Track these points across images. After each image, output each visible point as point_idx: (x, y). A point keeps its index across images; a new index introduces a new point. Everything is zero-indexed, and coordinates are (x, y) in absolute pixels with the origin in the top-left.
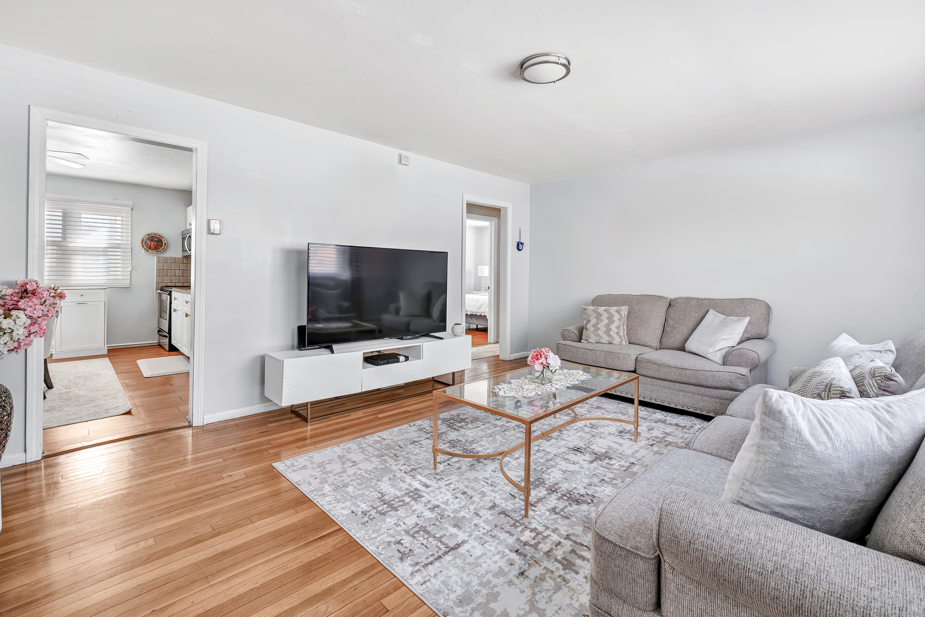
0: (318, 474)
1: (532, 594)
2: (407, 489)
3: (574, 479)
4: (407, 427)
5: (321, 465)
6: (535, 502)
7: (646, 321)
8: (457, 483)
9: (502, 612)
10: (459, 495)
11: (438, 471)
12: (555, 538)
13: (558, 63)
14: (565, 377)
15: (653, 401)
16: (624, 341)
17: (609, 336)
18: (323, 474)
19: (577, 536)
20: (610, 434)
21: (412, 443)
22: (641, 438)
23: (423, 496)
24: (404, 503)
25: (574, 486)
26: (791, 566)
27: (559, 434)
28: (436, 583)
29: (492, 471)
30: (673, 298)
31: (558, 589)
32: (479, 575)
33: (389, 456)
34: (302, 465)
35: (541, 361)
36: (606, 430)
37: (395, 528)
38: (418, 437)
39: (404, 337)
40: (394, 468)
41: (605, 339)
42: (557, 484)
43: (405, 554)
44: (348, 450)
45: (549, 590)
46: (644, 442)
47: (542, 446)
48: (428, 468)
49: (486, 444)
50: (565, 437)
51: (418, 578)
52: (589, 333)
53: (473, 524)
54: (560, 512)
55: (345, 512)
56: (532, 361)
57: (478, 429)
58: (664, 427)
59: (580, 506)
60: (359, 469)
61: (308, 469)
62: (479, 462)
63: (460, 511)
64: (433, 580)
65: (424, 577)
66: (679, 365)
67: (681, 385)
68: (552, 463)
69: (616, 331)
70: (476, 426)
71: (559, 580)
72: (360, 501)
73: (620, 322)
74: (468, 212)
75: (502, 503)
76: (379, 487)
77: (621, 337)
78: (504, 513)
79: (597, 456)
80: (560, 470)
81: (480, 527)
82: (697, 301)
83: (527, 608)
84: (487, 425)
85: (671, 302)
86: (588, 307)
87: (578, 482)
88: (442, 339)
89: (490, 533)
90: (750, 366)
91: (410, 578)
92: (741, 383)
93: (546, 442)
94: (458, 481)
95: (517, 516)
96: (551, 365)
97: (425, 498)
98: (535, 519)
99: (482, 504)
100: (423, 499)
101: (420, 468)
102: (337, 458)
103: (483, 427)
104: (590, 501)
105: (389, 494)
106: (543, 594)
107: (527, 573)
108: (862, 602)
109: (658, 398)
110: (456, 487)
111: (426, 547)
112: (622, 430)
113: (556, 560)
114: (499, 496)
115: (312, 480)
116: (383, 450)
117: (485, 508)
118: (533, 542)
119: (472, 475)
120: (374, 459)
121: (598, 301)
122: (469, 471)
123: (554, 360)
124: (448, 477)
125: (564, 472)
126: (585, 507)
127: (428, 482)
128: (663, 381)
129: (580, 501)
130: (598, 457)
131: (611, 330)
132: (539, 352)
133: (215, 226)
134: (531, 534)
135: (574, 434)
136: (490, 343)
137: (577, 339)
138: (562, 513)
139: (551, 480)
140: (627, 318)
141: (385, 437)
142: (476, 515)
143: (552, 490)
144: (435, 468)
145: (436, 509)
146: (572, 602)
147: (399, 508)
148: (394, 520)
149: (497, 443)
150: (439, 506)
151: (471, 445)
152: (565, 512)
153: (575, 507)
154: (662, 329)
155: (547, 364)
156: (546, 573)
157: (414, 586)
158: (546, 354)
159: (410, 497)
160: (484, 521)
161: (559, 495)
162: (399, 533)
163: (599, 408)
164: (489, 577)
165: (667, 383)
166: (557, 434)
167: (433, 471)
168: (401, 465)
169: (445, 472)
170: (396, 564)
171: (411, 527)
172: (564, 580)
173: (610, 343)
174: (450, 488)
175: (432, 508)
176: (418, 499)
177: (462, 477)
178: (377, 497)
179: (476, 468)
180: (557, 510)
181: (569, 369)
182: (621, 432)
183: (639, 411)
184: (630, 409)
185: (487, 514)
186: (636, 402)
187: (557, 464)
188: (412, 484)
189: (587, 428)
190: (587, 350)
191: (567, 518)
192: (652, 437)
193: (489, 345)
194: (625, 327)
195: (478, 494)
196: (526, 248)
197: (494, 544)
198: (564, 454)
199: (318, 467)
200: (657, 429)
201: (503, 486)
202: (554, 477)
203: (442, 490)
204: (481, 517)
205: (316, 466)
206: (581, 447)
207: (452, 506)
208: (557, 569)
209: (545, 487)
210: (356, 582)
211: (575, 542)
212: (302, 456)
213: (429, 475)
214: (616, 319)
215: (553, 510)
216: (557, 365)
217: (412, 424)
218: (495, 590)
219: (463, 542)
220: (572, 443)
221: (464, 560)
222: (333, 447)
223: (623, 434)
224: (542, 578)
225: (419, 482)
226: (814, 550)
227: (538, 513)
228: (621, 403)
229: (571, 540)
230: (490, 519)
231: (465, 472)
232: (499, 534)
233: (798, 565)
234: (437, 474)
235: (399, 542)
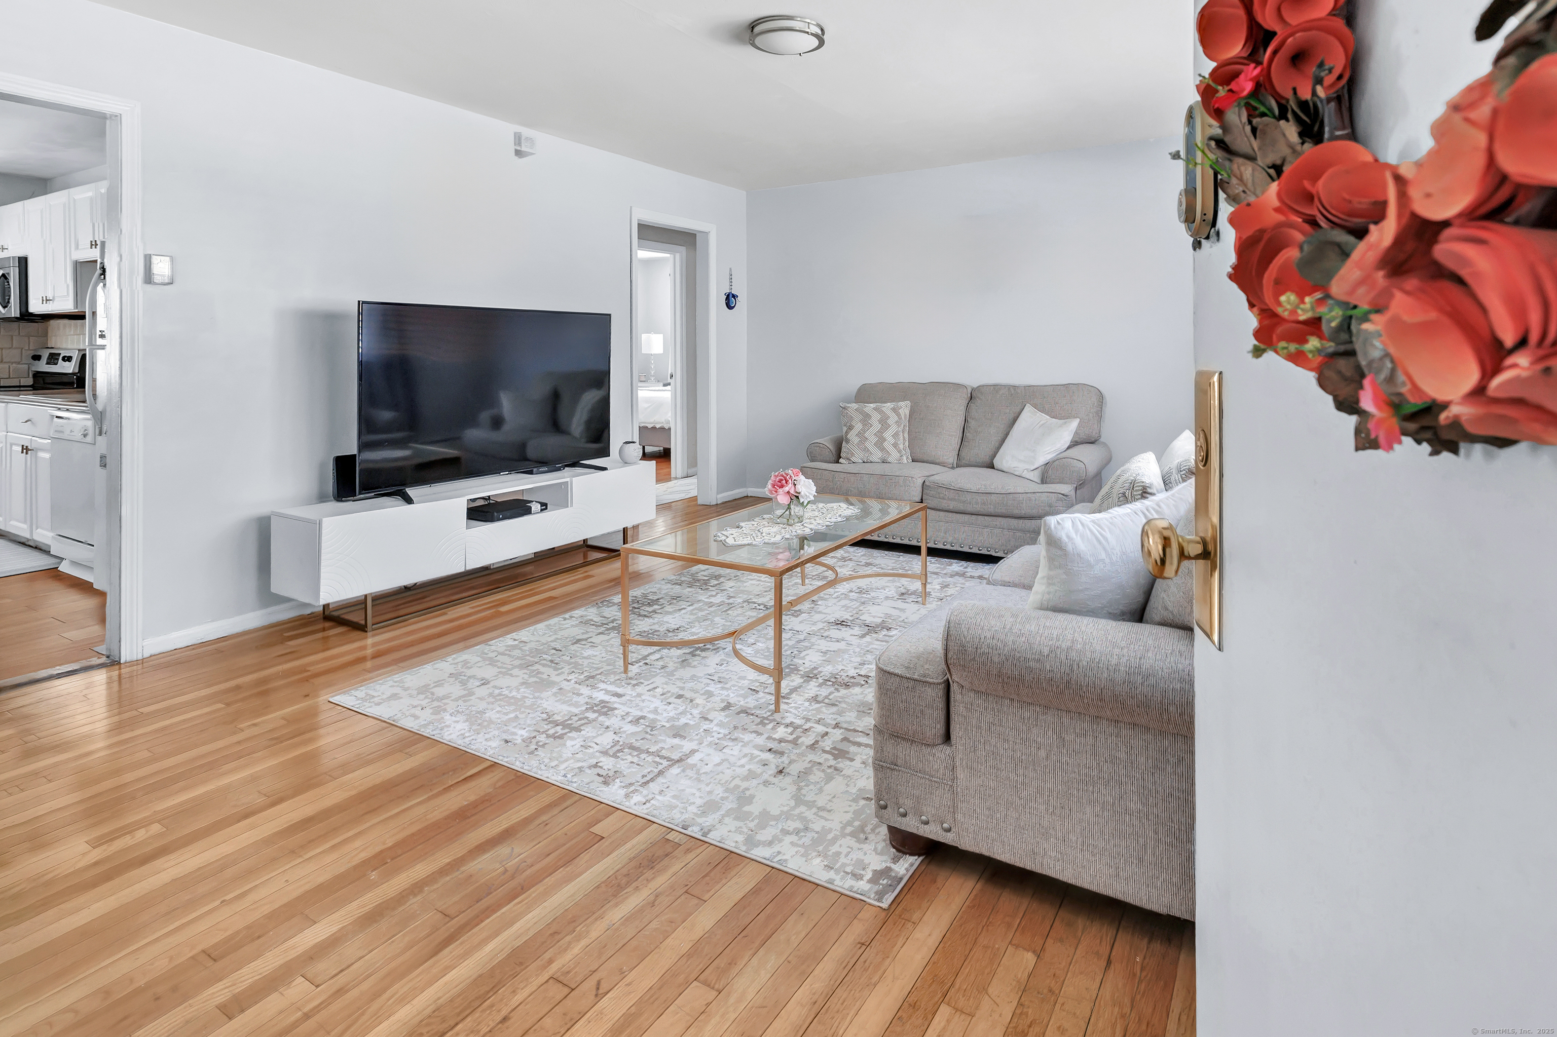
0: (424, 703)
1: (797, 789)
2: (587, 703)
3: (840, 660)
4: (559, 621)
5: (424, 690)
6: (788, 694)
7: (937, 424)
8: (665, 686)
9: (760, 812)
10: (672, 700)
11: (630, 674)
12: (820, 729)
13: (808, 33)
14: (821, 514)
15: (948, 547)
16: (905, 458)
17: (882, 449)
18: (433, 701)
19: (849, 722)
20: (887, 598)
21: (575, 643)
22: (932, 599)
23: (616, 709)
24: (589, 720)
25: (840, 667)
26: (1064, 646)
27: (813, 605)
28: (666, 799)
29: (717, 664)
30: (975, 386)
31: (829, 779)
32: (723, 782)
33: (540, 664)
34: (388, 694)
35: (786, 489)
36: (881, 594)
37: (584, 750)
38: (583, 633)
39: (535, 470)
40: (554, 678)
41: (877, 455)
42: (815, 668)
43: (609, 777)
44: (465, 664)
45: (818, 782)
46: (935, 603)
47: (788, 625)
48: (614, 673)
49: (699, 631)
50: (821, 609)
51: (637, 798)
52: (852, 448)
53: (702, 730)
54: (824, 700)
55: (494, 744)
56: (774, 489)
57: (683, 611)
58: (963, 581)
59: (851, 690)
60: (495, 687)
61: (402, 698)
62: (694, 656)
63: (678, 719)
64: (658, 797)
65: (645, 797)
66: (983, 490)
67: (986, 517)
68: (806, 644)
69: (893, 441)
70: (678, 608)
71: (829, 771)
72: (515, 727)
73: (899, 426)
74: (640, 238)
75: (739, 701)
76: (539, 707)
77: (900, 452)
78: (745, 711)
79: (869, 628)
80: (818, 651)
81: (712, 732)
82: (1009, 389)
83: (792, 803)
84: (696, 606)
85: (974, 394)
86: (849, 405)
87: (844, 663)
88: (604, 469)
89: (728, 737)
90: (1076, 482)
91: (624, 800)
92: (1063, 507)
93: (793, 619)
94: (666, 684)
95: (763, 712)
96: (802, 493)
97: (620, 710)
98: (790, 712)
99: (709, 705)
100: (616, 712)
101: (600, 674)
102: (449, 677)
103: (691, 608)
104: (863, 683)
105: (560, 712)
106: (811, 787)
107: (787, 770)
108: (1114, 661)
109: (954, 541)
110: (665, 691)
111: (638, 765)
112: (904, 591)
113: (824, 751)
114: (734, 693)
115: (418, 712)
116: (528, 658)
117: (716, 710)
118: (791, 738)
119: (686, 673)
120: (515, 672)
121: (866, 394)
122: (680, 668)
123: (806, 487)
124: (648, 680)
125: (825, 653)
126: (857, 690)
127: (620, 691)
128: (961, 515)
129: (850, 684)
130: (871, 629)
131: (885, 440)
132: (783, 476)
133: (162, 268)
134: (786, 730)
135: (835, 604)
136: (676, 478)
137: (833, 458)
138: (826, 701)
139: (806, 665)
140: (909, 421)
141: (524, 639)
142: (703, 719)
143: (810, 676)
144: (626, 671)
145: (641, 721)
146: (848, 789)
147: (582, 728)
148: (578, 742)
149: (718, 628)
150: (645, 716)
151: (677, 634)
152: (829, 699)
153: (843, 692)
154: (961, 435)
155: (797, 492)
156: (812, 767)
157: (634, 807)
158: (794, 478)
159: (594, 711)
160: (717, 725)
161: (820, 680)
162: (592, 756)
163: (869, 565)
164: (737, 781)
165: (966, 517)
166: (809, 606)
167: (624, 675)
168: (566, 674)
169: (643, 675)
170: (599, 789)
171: (609, 747)
172: (836, 769)
173: (884, 462)
174: (656, 694)
175: (634, 720)
176: (608, 713)
177: (671, 678)
178: (540, 718)
179: (690, 663)
180: (820, 699)
181: (826, 503)
182: (903, 594)
183: (928, 564)
184: (914, 563)
185: (720, 717)
186: (924, 551)
187: (813, 645)
188: (593, 696)
189: (853, 594)
190: (849, 475)
191: (833, 705)
192: (946, 596)
193: (676, 481)
194: (906, 435)
195: (702, 695)
196: (742, 303)
197: (738, 747)
198: (822, 631)
199: (418, 694)
200: (954, 585)
201: (737, 680)
202: (811, 661)
203: (643, 697)
204: (712, 721)
205: (415, 692)
206: (847, 619)
207: (665, 715)
208: (827, 760)
209: (800, 675)
210: (544, 818)
211: (846, 729)
212: (381, 682)
213: (619, 682)
214: (892, 423)
215: (815, 699)
216: (811, 494)
217: (567, 616)
218: (748, 793)
219: (693, 752)
220: (833, 615)
221: (698, 770)
222: (437, 663)
223: (905, 597)
224: (806, 772)
225: (604, 692)
226: (1083, 629)
227: (792, 705)
228: (901, 555)
229: (841, 728)
230: (725, 721)
231: (675, 670)
232: (741, 736)
233: (1069, 644)
234: (631, 678)
235: (596, 766)
